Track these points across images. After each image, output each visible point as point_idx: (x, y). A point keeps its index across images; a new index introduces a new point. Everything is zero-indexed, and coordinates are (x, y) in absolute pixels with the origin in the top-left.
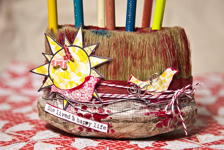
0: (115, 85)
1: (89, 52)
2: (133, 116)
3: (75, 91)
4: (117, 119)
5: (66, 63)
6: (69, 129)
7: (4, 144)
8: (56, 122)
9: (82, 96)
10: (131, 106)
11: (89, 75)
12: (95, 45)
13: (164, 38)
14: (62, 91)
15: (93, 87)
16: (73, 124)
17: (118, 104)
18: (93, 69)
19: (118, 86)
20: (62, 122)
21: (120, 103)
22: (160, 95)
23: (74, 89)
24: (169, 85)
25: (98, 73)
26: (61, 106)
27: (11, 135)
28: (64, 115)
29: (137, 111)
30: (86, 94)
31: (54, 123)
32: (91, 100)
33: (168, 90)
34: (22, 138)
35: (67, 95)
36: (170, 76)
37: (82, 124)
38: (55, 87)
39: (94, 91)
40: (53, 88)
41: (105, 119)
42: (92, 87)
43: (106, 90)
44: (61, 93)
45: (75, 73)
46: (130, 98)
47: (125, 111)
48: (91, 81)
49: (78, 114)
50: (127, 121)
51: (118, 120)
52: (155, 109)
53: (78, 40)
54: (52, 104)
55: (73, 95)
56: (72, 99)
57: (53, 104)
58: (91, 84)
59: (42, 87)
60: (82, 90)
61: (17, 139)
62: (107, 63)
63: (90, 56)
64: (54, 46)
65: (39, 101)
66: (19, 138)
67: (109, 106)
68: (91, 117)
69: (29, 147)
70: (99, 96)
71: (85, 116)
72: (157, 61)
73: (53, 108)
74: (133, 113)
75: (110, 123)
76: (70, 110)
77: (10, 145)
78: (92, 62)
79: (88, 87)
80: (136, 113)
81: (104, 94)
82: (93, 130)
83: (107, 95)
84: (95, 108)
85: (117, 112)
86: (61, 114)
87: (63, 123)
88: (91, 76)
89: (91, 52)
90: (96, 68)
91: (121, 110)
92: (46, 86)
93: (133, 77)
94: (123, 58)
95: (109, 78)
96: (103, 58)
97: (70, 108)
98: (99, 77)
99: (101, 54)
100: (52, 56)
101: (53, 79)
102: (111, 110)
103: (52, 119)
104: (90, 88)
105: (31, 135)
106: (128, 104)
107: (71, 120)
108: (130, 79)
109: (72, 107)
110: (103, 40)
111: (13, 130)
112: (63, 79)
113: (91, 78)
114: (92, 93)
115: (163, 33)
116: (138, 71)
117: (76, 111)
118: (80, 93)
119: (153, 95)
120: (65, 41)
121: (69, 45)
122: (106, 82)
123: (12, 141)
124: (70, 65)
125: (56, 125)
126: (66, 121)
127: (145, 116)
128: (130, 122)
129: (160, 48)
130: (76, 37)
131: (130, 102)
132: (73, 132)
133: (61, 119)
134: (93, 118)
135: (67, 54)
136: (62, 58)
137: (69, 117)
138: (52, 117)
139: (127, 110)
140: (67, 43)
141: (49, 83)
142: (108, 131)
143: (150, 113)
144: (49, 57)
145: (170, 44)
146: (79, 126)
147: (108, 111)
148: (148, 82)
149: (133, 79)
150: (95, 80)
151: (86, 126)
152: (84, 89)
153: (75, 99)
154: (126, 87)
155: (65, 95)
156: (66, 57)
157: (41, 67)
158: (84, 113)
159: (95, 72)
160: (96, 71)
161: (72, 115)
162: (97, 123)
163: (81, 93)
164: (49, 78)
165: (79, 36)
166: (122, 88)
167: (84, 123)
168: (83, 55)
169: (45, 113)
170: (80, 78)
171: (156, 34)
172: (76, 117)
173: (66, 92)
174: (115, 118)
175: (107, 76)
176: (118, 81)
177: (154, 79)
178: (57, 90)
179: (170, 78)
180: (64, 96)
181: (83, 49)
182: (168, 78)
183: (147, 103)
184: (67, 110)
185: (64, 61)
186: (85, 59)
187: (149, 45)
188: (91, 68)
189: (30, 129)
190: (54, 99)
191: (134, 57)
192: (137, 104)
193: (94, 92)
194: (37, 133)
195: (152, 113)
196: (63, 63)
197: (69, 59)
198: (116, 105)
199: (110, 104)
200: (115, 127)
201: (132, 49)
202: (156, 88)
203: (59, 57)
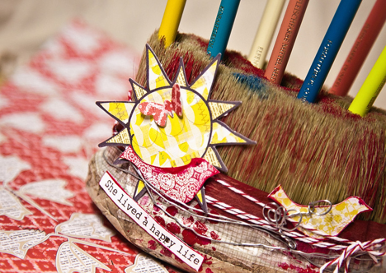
0: (242, 193)
1: (217, 114)
2: (256, 261)
3: (166, 175)
4: (225, 254)
5: (166, 116)
6: (131, 236)
7: (8, 224)
8: (113, 213)
9: (174, 188)
10: (260, 240)
11: (200, 157)
12: (232, 106)
13: (367, 138)
14: (143, 164)
15: (201, 181)
16: (141, 230)
17: (236, 229)
18: (213, 149)
19: (248, 197)
20: (123, 218)
21: (240, 227)
22: (320, 240)
23: (166, 170)
24: (342, 228)
25: (218, 158)
26: (130, 189)
27: (25, 203)
28: (131, 209)
29: (267, 255)
30: (183, 187)
31: (107, 214)
32: (189, 203)
33: (338, 236)
34: (43, 220)
35: (149, 175)
36: (352, 213)
37: (157, 238)
38: (132, 151)
39: (201, 188)
40: (128, 152)
41: (203, 246)
42: (198, 180)
43: (222, 195)
44: (138, 167)
45: (178, 141)
46: (261, 225)
47: (244, 246)
48: (201, 168)
49: (156, 217)
50: (241, 265)
51: (227, 257)
52: (301, 262)
53: (204, 83)
54: (115, 179)
55: (159, 180)
56: (156, 187)
57: (118, 179)
58: (199, 175)
59: (108, 142)
60: (178, 178)
61: (33, 219)
62: (243, 147)
63: (215, 121)
64: (156, 76)
65: (96, 159)
66: (37, 217)
67: (218, 225)
68: (179, 233)
69: (48, 250)
70: (207, 201)
71: (167, 226)
72: (337, 176)
73: (115, 186)
74: (258, 255)
75: (208, 256)
76: (145, 204)
77: (16, 233)
78: (216, 134)
79: (192, 177)
80: (264, 257)
81: (216, 200)
82: (173, 256)
83: (222, 205)
84: (191, 219)
85: (228, 241)
86: (126, 205)
87: (125, 220)
88: (204, 161)
89: (220, 115)
90: (219, 147)
91: (238, 240)
92: (117, 142)
93: (281, 191)
94: (275, 149)
95: (237, 176)
96: (239, 136)
97: (145, 200)
98: (218, 166)
99: (236, 126)
100: (145, 92)
101: (133, 135)
102: (220, 234)
103: (107, 206)
104: (195, 180)
105: (60, 218)
106: (254, 234)
107: (140, 222)
108: (274, 193)
109: (150, 200)
110: (251, 101)
111: (31, 192)
112: (152, 142)
113: (202, 163)
114: (194, 191)
115: (369, 127)
116: (295, 182)
117: (155, 211)
118: (174, 182)
119: (307, 236)
120: (180, 75)
121: (184, 85)
122: (228, 180)
123: (24, 221)
124: (172, 122)
125: (112, 219)
126: (131, 221)
127: (278, 269)
128: (246, 268)
129: (351, 154)
130: (203, 76)
131: (259, 233)
132: (138, 243)
133: (123, 214)
134: (181, 235)
135: (175, 101)
136: (163, 104)
137: (138, 216)
138: (107, 202)
139: (249, 246)
140: (181, 80)
141: (123, 140)
142: (201, 269)
143: (289, 265)
144: (139, 92)
145: (374, 154)
146: (151, 239)
147: (213, 235)
148: (306, 210)
149: (280, 195)
150: (208, 170)
151: (163, 244)
152: (183, 177)
153: (161, 188)
154: (262, 204)
155: (144, 173)
156: (171, 106)
157: (118, 103)
158: (168, 220)
159: (215, 156)
160: (216, 154)
161: (145, 214)
162: (186, 248)
163: (176, 183)
164: (126, 129)
165: (209, 76)
166: (254, 202)
167: (163, 237)
168: (203, 113)
169: (98, 188)
170: (183, 154)
171: (354, 125)
172: (151, 221)
173: (150, 169)
174: (221, 252)
175: (234, 171)
176: (252, 187)
177: (319, 207)
178: (133, 159)
179: (351, 216)
180: (142, 174)
181: (207, 103)
182: (346, 215)
183: (290, 246)
184: (139, 202)
185: (164, 111)
186: (203, 122)
187: (333, 141)
188: (209, 145)
189: (63, 201)
190: (123, 172)
191: (296, 154)
192: (271, 241)
193: (200, 191)
194: (73, 215)
195: (292, 267)
196: (162, 115)
197: (174, 110)
198: (231, 228)
199: (221, 222)
200: (217, 266)
201: (298, 138)
202: (318, 225)
203: (159, 99)
